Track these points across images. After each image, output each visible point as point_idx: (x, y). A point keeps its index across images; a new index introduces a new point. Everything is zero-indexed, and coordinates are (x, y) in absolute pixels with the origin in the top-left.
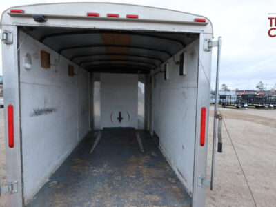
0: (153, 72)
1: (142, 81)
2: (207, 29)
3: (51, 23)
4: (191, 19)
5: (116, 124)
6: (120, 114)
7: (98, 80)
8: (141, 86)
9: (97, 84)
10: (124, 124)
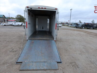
0: (51, 16)
1: (49, 19)
2: (57, 10)
3: (33, 9)
4: (55, 9)
5: (42, 30)
6: (43, 27)
7: (37, 18)
8: (48, 20)
9: (37, 19)
10: (44, 30)
